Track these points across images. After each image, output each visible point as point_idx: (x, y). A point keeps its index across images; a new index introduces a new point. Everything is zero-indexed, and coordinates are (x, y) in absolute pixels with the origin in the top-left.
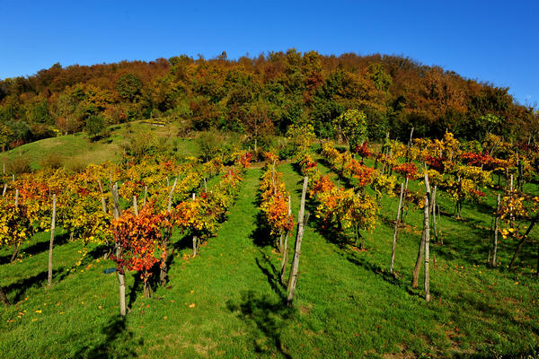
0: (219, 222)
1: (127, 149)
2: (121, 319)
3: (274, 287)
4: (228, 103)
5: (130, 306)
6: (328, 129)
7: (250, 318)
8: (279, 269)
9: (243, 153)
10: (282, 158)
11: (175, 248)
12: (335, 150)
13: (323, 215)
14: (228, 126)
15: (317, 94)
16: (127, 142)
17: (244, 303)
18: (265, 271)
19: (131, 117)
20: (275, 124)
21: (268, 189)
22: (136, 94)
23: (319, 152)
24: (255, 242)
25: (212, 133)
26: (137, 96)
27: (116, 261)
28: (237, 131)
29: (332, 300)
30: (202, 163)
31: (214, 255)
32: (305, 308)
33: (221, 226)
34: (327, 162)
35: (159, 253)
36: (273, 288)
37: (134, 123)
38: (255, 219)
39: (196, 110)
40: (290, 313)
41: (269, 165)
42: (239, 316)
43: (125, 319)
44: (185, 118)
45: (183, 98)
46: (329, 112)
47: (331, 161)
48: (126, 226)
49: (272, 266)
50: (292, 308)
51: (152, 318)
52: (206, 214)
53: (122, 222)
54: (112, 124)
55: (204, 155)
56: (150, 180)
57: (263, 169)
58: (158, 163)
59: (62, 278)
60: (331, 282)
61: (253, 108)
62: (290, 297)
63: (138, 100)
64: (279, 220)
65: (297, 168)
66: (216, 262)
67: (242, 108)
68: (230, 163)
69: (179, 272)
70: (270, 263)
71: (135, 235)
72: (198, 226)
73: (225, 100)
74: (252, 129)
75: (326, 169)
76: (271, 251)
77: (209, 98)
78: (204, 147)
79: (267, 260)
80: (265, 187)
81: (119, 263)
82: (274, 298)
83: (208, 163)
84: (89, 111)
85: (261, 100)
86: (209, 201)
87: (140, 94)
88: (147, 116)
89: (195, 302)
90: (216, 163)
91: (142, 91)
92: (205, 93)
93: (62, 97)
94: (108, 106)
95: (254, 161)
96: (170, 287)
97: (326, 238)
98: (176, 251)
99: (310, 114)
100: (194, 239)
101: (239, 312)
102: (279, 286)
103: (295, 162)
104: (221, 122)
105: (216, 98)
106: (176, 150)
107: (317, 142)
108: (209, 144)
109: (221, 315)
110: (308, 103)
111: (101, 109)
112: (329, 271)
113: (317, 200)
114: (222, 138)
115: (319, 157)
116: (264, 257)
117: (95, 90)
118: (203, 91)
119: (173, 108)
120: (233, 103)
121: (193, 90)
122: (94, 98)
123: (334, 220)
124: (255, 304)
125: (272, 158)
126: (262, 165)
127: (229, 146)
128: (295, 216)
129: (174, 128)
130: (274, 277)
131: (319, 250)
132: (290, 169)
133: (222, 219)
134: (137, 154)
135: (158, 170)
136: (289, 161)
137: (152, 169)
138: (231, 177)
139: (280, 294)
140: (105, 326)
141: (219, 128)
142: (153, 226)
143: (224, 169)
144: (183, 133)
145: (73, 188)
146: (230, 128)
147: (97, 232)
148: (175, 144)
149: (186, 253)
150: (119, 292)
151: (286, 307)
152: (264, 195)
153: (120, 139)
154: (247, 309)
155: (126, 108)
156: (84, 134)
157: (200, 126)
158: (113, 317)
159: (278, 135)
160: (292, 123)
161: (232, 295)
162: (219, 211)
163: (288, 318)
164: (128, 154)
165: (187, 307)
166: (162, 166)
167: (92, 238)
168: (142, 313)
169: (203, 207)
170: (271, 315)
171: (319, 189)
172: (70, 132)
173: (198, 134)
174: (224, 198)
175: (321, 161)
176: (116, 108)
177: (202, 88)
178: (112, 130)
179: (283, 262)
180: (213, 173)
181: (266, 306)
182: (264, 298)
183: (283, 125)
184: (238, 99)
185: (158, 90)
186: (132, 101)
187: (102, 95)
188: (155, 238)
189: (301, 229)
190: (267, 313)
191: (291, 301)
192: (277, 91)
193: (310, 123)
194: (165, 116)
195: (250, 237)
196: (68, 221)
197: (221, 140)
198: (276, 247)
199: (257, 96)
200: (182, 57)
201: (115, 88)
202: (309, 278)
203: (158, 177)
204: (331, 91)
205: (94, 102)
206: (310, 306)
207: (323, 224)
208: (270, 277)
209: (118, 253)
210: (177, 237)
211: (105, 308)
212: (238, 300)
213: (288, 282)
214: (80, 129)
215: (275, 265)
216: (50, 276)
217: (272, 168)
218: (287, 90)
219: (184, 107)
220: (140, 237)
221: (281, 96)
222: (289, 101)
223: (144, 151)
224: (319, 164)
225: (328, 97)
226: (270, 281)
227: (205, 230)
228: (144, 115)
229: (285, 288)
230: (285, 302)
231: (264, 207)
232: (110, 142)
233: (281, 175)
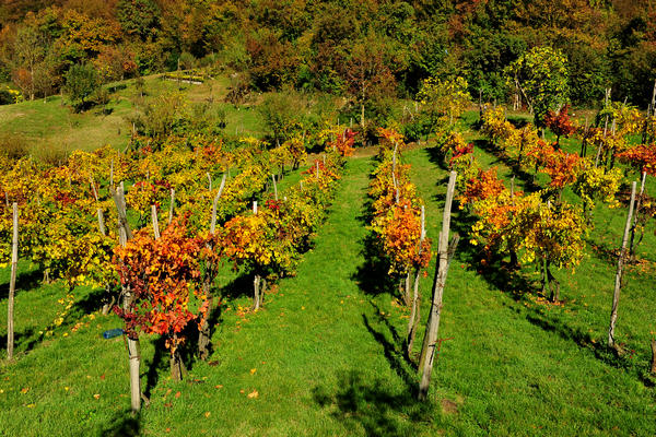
0: (299, 250)
1: (139, 124)
2: (132, 416)
3: (395, 365)
4: (314, 41)
5: (147, 394)
6: (494, 84)
7: (354, 417)
8: (403, 334)
9: (341, 129)
10: (409, 139)
11: (224, 295)
12: (507, 123)
13: (483, 240)
14: (313, 82)
15: (475, 21)
16: (138, 113)
17: (343, 392)
18: (379, 337)
19: (144, 68)
20: (398, 76)
21: (385, 193)
22: (151, 26)
23: (477, 126)
24: (362, 287)
25: (286, 96)
26: (154, 30)
27: (122, 316)
28: (329, 91)
29: (499, 390)
30: (269, 148)
31: (289, 308)
32: (452, 403)
33: (303, 258)
34: (492, 146)
35: (195, 303)
36: (392, 367)
37: (150, 79)
38: (362, 247)
39: (257, 54)
40: (423, 410)
41: (386, 152)
42: (335, 415)
43: (139, 415)
44: (238, 69)
45: (234, 33)
46: (497, 53)
47: (499, 143)
48: (140, 258)
49: (392, 329)
50: (427, 402)
51: (184, 415)
52: (276, 238)
53: (133, 251)
54: (112, 80)
55: (272, 134)
56: (179, 179)
57: (375, 158)
58: (192, 149)
59: (31, 346)
60: (497, 358)
61: (358, 48)
62: (424, 383)
63: (155, 38)
64: (404, 247)
65: (436, 156)
66: (294, 321)
67: (339, 49)
68: (318, 149)
69: (230, 337)
70: (387, 323)
71: (155, 273)
72: (262, 258)
73: (308, 36)
74: (355, 87)
75: (490, 158)
76: (388, 303)
77: (280, 33)
78: (272, 120)
79: (383, 318)
80: (379, 190)
81: (128, 319)
82: (396, 385)
83: (280, 149)
84: (69, 58)
85: (371, 31)
86: (281, 215)
87: (159, 27)
88: (172, 66)
89: (259, 390)
90: (293, 149)
91: (162, 21)
92: (273, 23)
93: (21, 31)
94: (103, 48)
95: (360, 145)
96: (216, 363)
97: (489, 280)
98: (225, 301)
99: (462, 58)
100: (257, 281)
101: (333, 408)
102: (404, 363)
103: (433, 145)
104: (300, 75)
105: (292, 32)
106: (222, 125)
107: (473, 111)
108: (280, 114)
109: (303, 411)
110: (458, 38)
111: (92, 54)
112: (493, 339)
113: (472, 214)
114: (303, 104)
115: (478, 136)
116: (378, 313)
117: (80, 19)
118: (268, 20)
119: (216, 51)
120: (322, 40)
121: (251, 18)
122: (77, 34)
123: (503, 249)
124: (361, 394)
125: (392, 139)
126: (375, 151)
127: (316, 118)
128: (432, 241)
129: (220, 86)
130: (395, 349)
131: (476, 303)
132: (424, 159)
133: (304, 246)
134: (154, 134)
135: (193, 162)
136: (422, 144)
137: (183, 159)
138: (319, 174)
139: (406, 378)
140: (104, 428)
141: (299, 86)
142: (186, 257)
143: (307, 160)
144: (234, 96)
145: (48, 193)
146: (317, 86)
147: (90, 267)
148: (222, 115)
149: (242, 304)
150: (128, 370)
151: (416, 400)
152: (378, 205)
153: (125, 107)
154: (348, 402)
155: (134, 52)
156: (63, 97)
157: (264, 83)
158: (120, 414)
159: (404, 97)
160: (427, 75)
161: (322, 377)
162: (300, 232)
163: (420, 419)
164: (141, 133)
165: (244, 396)
166: (199, 154)
167: (82, 278)
168: (168, 406)
169: (271, 226)
170: (390, 414)
171: (477, 193)
172: (39, 95)
173: (261, 97)
174: (307, 210)
175: (481, 144)
176: (117, 51)
177: (266, 15)
178: (112, 90)
179: (410, 322)
180: (289, 166)
181: (381, 398)
182: (378, 384)
183: (411, 79)
184: (333, 33)
185: (189, 19)
186: (144, 38)
187: (92, 28)
188: (189, 277)
189: (444, 264)
190: (383, 410)
191: (425, 392)
192: (402, 16)
193: (461, 74)
194: (204, 65)
195: (354, 277)
196: (40, 248)
197: (300, 107)
198: (399, 297)
199: (365, 27)
201: (114, 16)
202: (458, 352)
203: (193, 174)
204: (501, 13)
205: (78, 41)
206: (459, 400)
207: (483, 255)
208: (388, 348)
209: (126, 304)
210: (226, 277)
211: (105, 397)
212: (331, 387)
213: (420, 357)
214: (56, 89)
215: (397, 327)
216: (10, 342)
217: (392, 156)
218: (419, 15)
219: (236, 49)
220: (164, 276)
221: (408, 26)
222: (423, 34)
223: (168, 128)
224: (476, 150)
225: (496, 25)
226: (387, 355)
227: (274, 265)
228: (167, 63)
229: (415, 367)
230: (415, 391)
231: (378, 225)
232: (109, 112)
233: (407, 169)
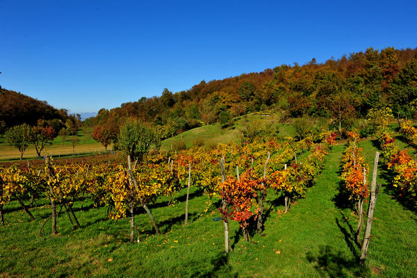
0: (307, 186)
1: (245, 133)
2: (225, 255)
3: (350, 245)
4: (317, 96)
5: (233, 247)
6: (405, 110)
7: (325, 270)
8: (356, 230)
9: (329, 133)
10: (363, 136)
11: (273, 204)
12: (413, 128)
13: (400, 184)
14: (318, 113)
15: (394, 82)
16: (244, 128)
17: (321, 256)
18: (343, 230)
19: (247, 111)
20: (357, 109)
21: (349, 161)
22: (251, 95)
23: (397, 130)
24: (336, 205)
25: (305, 119)
26: (252, 96)
27: (221, 212)
28: (324, 116)
29: (405, 264)
30: (296, 141)
31: (301, 213)
32: (378, 268)
33: (309, 190)
34: (406, 139)
35: (256, 209)
36: (349, 246)
37: (250, 115)
38: (338, 186)
39: (292, 103)
40: (361, 271)
41: (350, 142)
42: (316, 267)
43: (227, 255)
44: (284, 109)
45: (283, 95)
46: (406, 96)
47: (410, 138)
48: (230, 188)
49: (350, 227)
50: (364, 267)
51: (246, 258)
52: (296, 180)
53: (227, 185)
54: (235, 116)
55: (299, 135)
56: (258, 154)
57: (346, 145)
58: (265, 142)
59: (194, 220)
60: (405, 246)
61: (337, 97)
62: (363, 257)
63: (252, 100)
64: (357, 187)
65: (377, 144)
66: (302, 219)
67: (328, 99)
68: (319, 141)
69: (272, 224)
70: (348, 223)
71: (236, 195)
72: (288, 189)
73: (314, 94)
74: (336, 114)
75: (404, 144)
76: (350, 213)
77: (302, 93)
78: (298, 129)
79: (346, 221)
80: (346, 159)
81: (224, 214)
82: (348, 255)
83: (301, 142)
84: (221, 109)
85: (343, 90)
86: (298, 170)
87: (254, 95)
88: (258, 110)
89: (281, 250)
90: (307, 141)
91: (255, 93)
92: (299, 90)
93: (205, 101)
94: (233, 104)
95: (339, 139)
96: (264, 235)
97: (404, 205)
98: (273, 207)
99: (388, 99)
100: (286, 199)
101: (316, 263)
102: (354, 244)
103: (375, 139)
104: (311, 110)
105: (307, 93)
106: (278, 132)
107: (395, 123)
108: (302, 127)
109: (301, 263)
110: (386, 90)
111: (229, 107)
112: (404, 236)
113: (395, 171)
114: (313, 122)
115: (398, 134)
116: (344, 218)
117: (225, 95)
118: (297, 89)
119: (275, 103)
120: (321, 95)
121: (290, 88)
122: (224, 100)
123: (411, 189)
124: (330, 258)
125: (354, 136)
126: (345, 142)
127: (318, 128)
129: (277, 116)
130: (351, 237)
131: (396, 216)
132: (371, 145)
133: (310, 184)
134: (251, 136)
135: (264, 147)
136: (369, 138)
137: (260, 146)
138: (318, 152)
139: (355, 253)
140: (214, 259)
141: (310, 115)
142: (249, 188)
143: (313, 146)
144: (283, 120)
146: (319, 114)
147: (217, 190)
148: (277, 128)
149: (280, 209)
150: (224, 236)
151: (359, 265)
152: (345, 166)
153: (240, 126)
154: (323, 261)
155: (244, 105)
156: (218, 124)
157: (296, 114)
158: (221, 253)
159: (359, 117)
160: (370, 107)
161: (312, 247)
162: (307, 178)
163: (359, 276)
164: (245, 136)
165: (275, 253)
166: (267, 144)
167: (214, 194)
168: (240, 252)
169: (293, 175)
170: (344, 270)
171: (397, 161)
172: (210, 123)
173: (294, 120)
174: (311, 168)
175: (400, 138)
176: (238, 105)
177: (296, 87)
178: (235, 120)
179: (359, 225)
180: (305, 148)
181: (340, 261)
182: (340, 253)
183: (363, 110)
184: (326, 92)
185: (265, 91)
186: (248, 100)
187: (229, 97)
188: (252, 197)
189: (373, 198)
190: (341, 268)
191: (364, 260)
192: (358, 83)
193: (388, 106)
194: (271, 109)
195: (333, 200)
196: (199, 182)
197: (311, 124)
198: (355, 210)
199: (341, 88)
200: (282, 66)
201: (237, 93)
202: (384, 241)
203: (263, 152)
204: (408, 78)
205: (224, 103)
206: (382, 267)
207: (400, 192)
208: (347, 236)
209: (223, 208)
210: (272, 196)
211: (216, 245)
212: (316, 253)
213: (363, 241)
214: (215, 121)
215: (353, 226)
216: (186, 217)
217: (353, 144)
218: (366, 82)
219: (284, 101)
220: (240, 196)
221: (361, 87)
222: (368, 90)
223: (255, 134)
224: (396, 140)
225: (405, 83)
226: (347, 240)
227: (294, 192)
228: (256, 109)
229: (360, 247)
230: (358, 262)
231: (343, 177)
232: (234, 128)
233: (361, 150)
